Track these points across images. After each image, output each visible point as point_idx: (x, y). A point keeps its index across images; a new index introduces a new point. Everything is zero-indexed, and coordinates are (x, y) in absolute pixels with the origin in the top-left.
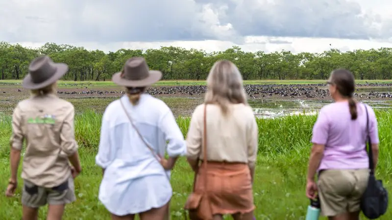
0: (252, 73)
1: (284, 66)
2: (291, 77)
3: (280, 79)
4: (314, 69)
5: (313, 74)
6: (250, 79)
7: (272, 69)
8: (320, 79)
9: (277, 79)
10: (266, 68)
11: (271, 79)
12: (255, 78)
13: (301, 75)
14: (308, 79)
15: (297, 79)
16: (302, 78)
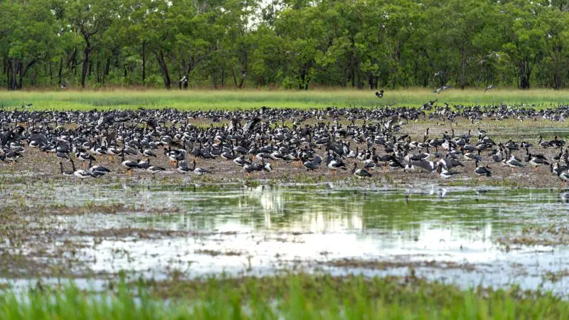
0: (48, 56)
1: (188, 30)
2: (218, 77)
3: (168, 84)
4: (315, 41)
5: (310, 63)
6: (35, 84)
7: (131, 39)
8: (341, 84)
9: (152, 85)
10: (107, 37)
11: (130, 84)
12: (60, 82)
13: (258, 67)
14: (289, 87)
15: (241, 86)
16: (262, 81)
